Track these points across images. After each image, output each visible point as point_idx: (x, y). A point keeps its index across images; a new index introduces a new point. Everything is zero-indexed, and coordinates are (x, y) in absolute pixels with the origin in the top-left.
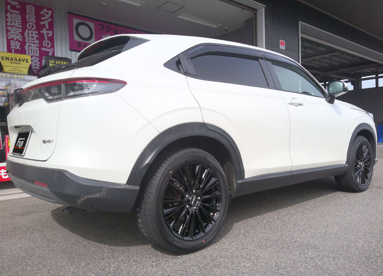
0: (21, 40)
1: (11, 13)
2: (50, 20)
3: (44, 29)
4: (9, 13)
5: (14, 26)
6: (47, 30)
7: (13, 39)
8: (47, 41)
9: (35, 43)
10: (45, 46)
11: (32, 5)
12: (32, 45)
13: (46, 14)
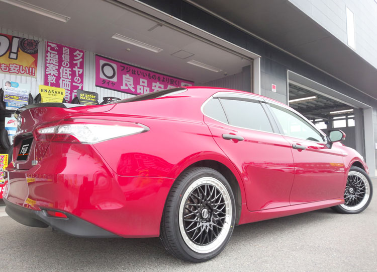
0: (57, 75)
1: (50, 53)
2: (81, 60)
3: (76, 67)
4: (49, 53)
5: (52, 63)
6: (78, 68)
7: (50, 74)
8: (78, 78)
9: (68, 78)
10: (76, 81)
11: (68, 47)
12: (66, 80)
13: (78, 55)
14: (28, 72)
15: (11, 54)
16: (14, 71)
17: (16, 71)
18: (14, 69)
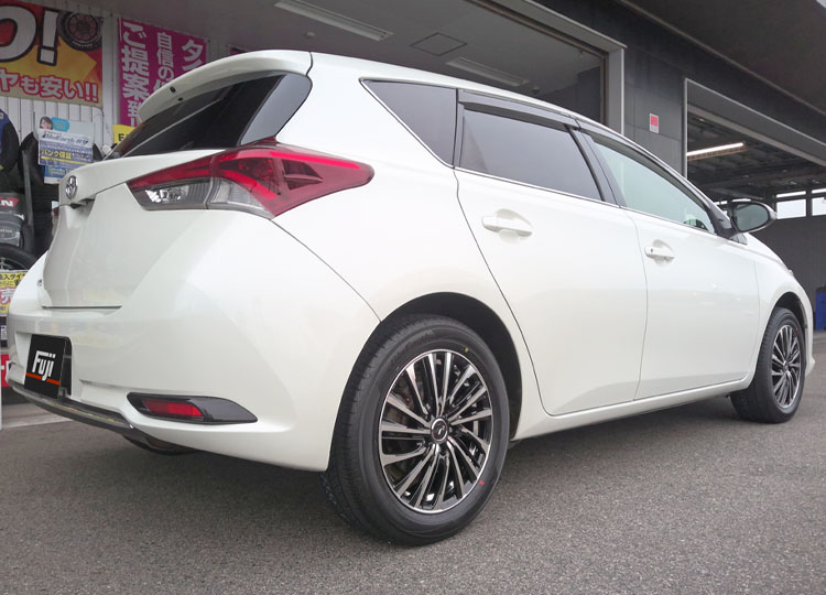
1: (130, 47)
4: (126, 47)
5: (135, 72)
7: (132, 98)
11: (168, 33)
13: (193, 52)
14: (81, 95)
15: (43, 51)
16: (50, 93)
17: (54, 92)
18: (52, 89)
